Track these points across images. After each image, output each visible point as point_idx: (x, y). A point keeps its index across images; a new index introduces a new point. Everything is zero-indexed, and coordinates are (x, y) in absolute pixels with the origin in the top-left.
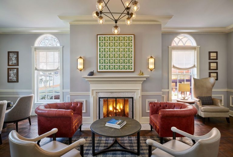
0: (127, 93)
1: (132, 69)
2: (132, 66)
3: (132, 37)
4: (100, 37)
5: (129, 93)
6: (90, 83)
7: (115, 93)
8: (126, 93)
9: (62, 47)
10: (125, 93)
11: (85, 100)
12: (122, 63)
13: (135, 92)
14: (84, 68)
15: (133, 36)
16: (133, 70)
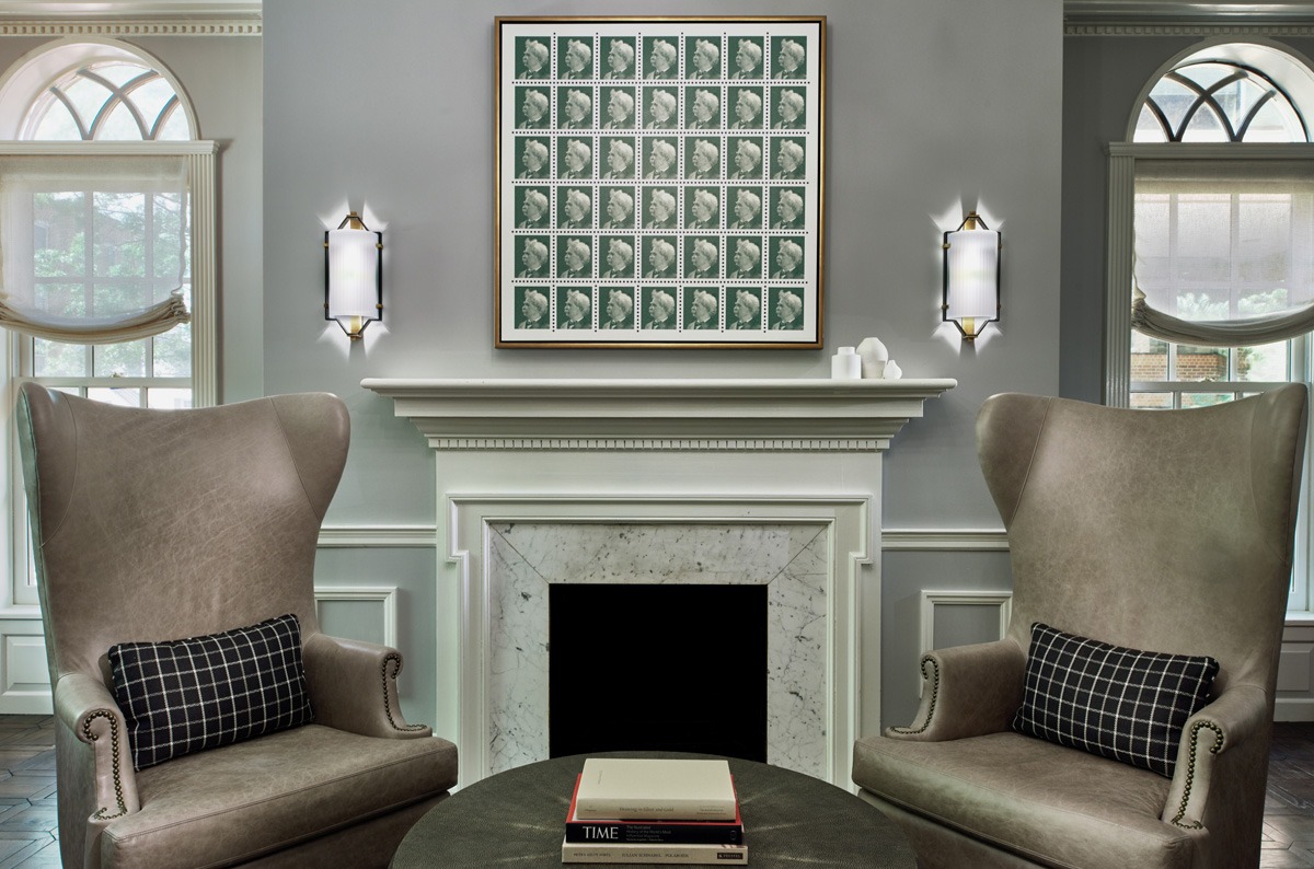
0: (758, 531)
1: (798, 323)
2: (799, 292)
3: (802, 41)
4: (520, 42)
5: (769, 532)
6: (433, 444)
7: (650, 532)
8: (750, 533)
9: (208, 147)
10: (736, 532)
11: (393, 588)
12: (713, 272)
13: (826, 524)
14: (380, 310)
15: (811, 32)
16: (808, 334)
